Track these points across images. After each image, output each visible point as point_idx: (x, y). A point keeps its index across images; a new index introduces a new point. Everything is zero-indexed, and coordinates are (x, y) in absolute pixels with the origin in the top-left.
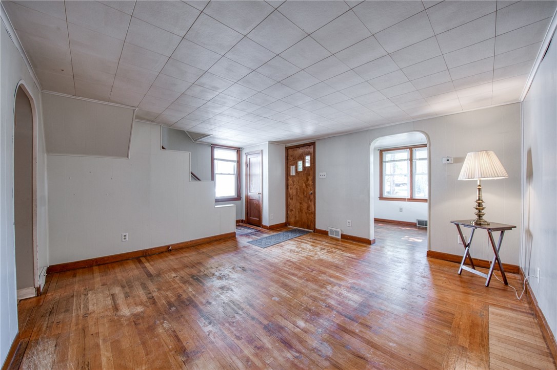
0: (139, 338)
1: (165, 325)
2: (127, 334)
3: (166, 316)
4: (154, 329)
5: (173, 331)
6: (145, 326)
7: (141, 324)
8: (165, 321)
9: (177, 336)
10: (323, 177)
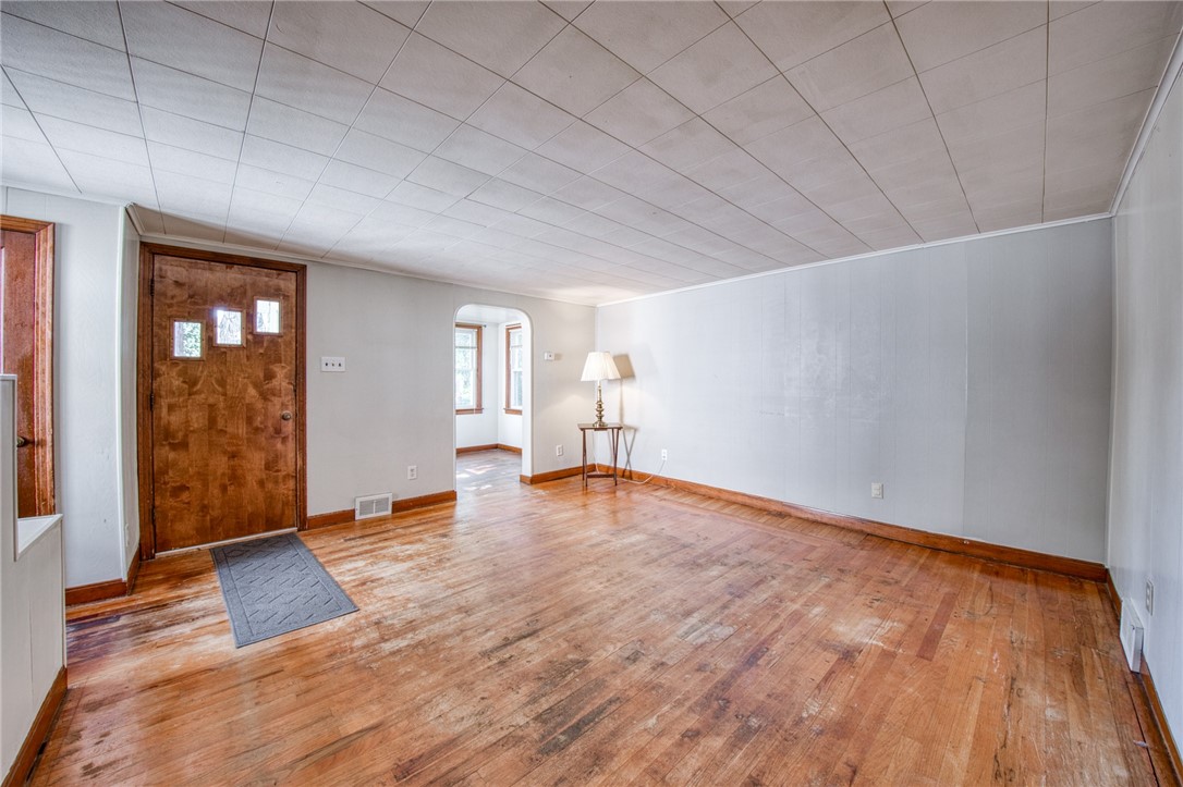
0: (878, 735)
1: (814, 709)
2: (892, 766)
3: (788, 722)
4: (838, 723)
5: (820, 690)
6: (844, 745)
7: (844, 759)
8: (805, 715)
9: (826, 679)
10: (336, 368)
